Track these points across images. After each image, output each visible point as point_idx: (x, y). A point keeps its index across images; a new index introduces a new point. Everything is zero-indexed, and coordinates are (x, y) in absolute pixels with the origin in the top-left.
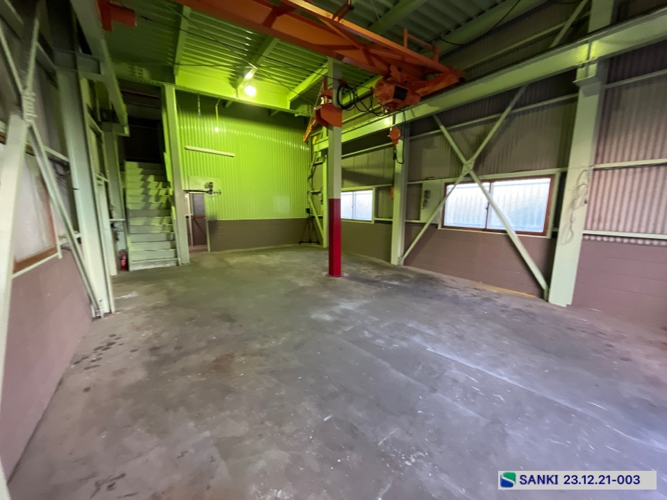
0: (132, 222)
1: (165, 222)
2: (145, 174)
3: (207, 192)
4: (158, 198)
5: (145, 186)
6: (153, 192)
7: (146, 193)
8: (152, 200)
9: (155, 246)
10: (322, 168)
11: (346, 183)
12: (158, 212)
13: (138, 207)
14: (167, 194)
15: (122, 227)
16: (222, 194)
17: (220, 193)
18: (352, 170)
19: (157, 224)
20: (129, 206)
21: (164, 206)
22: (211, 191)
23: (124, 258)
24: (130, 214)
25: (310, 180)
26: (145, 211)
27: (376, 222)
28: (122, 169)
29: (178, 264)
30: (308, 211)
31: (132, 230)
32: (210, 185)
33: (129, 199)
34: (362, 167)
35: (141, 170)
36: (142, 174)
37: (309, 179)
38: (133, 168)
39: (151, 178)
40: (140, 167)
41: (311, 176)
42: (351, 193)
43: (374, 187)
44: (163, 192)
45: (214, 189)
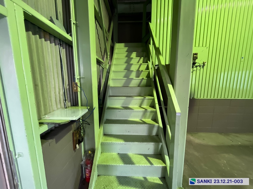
6: (134, 68)
7: (128, 69)
8: (133, 75)
13: (119, 84)
14: (147, 68)
38: (121, 49)
39: (134, 55)
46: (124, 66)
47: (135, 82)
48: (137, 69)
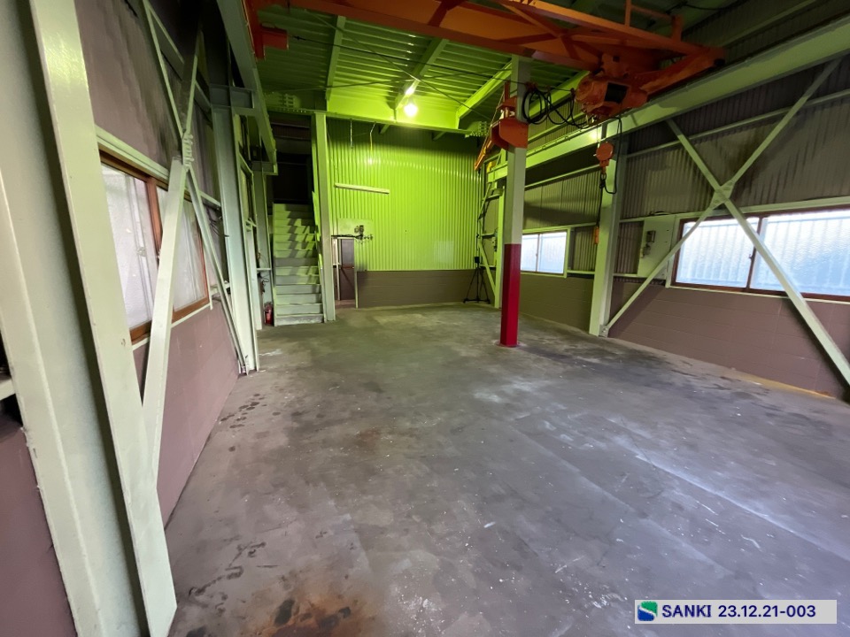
0: (278, 272)
1: (311, 273)
2: (293, 218)
3: (357, 237)
4: (305, 244)
5: (292, 231)
6: (299, 238)
7: (292, 239)
8: (299, 247)
9: (301, 299)
10: (498, 203)
11: (529, 222)
12: (304, 261)
13: (286, 255)
14: (314, 239)
15: (268, 277)
16: (374, 239)
17: (372, 238)
18: (539, 205)
19: (303, 275)
20: (276, 254)
21: (310, 253)
22: (362, 235)
23: (270, 311)
24: (276, 263)
25: (482, 219)
26: (291, 260)
27: (570, 275)
28: (270, 213)
29: (323, 321)
30: (477, 260)
31: (278, 281)
32: (361, 229)
33: (276, 246)
34: (552, 200)
35: (289, 212)
36: (289, 217)
37: (480, 218)
38: (280, 210)
39: (298, 222)
40: (287, 210)
41: (484, 215)
42: (536, 236)
43: (569, 228)
44: (310, 238)
45: (365, 234)
46: (288, 236)
47: (301, 253)
48: (303, 239)
